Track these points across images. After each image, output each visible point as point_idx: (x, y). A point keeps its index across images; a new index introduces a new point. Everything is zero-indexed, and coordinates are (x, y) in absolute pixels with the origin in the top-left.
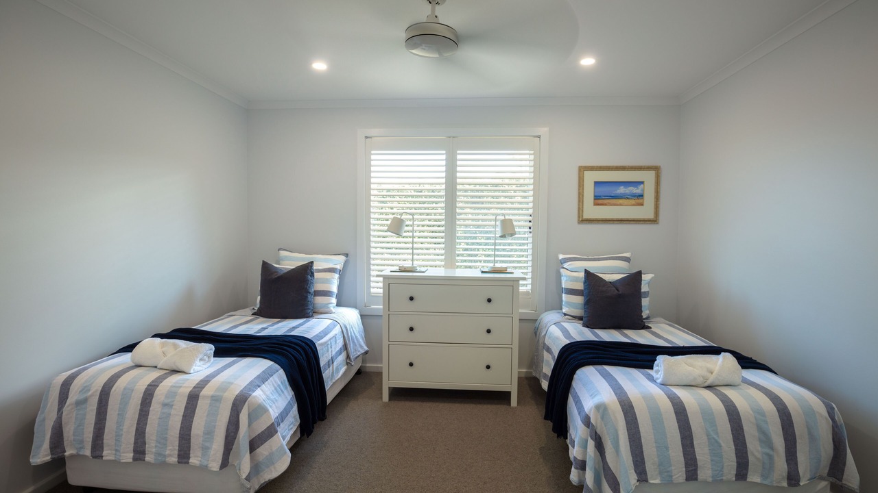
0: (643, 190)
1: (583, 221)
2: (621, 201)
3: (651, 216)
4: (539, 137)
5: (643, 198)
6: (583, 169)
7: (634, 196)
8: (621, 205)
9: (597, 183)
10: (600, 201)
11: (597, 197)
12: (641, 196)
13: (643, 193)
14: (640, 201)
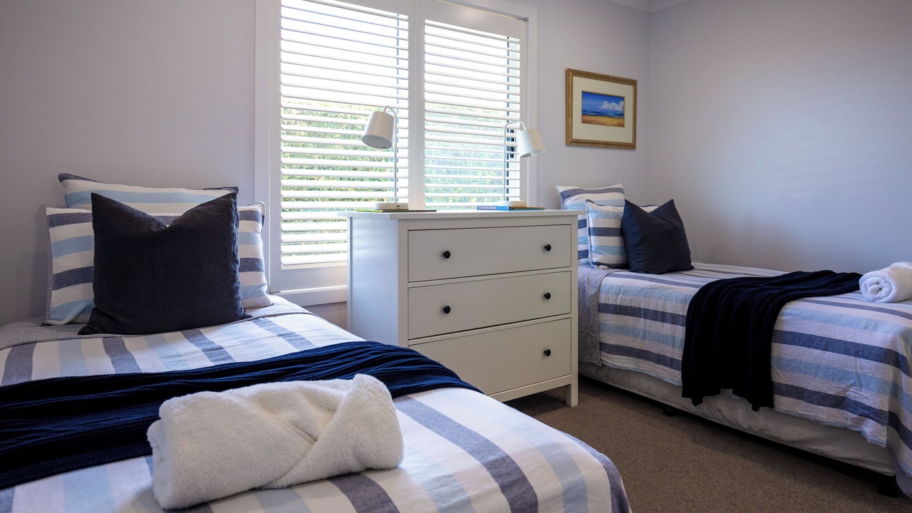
0: (623, 108)
1: (572, 142)
2: (605, 120)
3: (630, 141)
4: (525, 20)
5: (623, 118)
6: (571, 74)
7: (616, 114)
8: (605, 124)
9: (586, 95)
10: (587, 118)
11: (585, 113)
12: (621, 115)
13: (624, 112)
14: (620, 121)
